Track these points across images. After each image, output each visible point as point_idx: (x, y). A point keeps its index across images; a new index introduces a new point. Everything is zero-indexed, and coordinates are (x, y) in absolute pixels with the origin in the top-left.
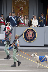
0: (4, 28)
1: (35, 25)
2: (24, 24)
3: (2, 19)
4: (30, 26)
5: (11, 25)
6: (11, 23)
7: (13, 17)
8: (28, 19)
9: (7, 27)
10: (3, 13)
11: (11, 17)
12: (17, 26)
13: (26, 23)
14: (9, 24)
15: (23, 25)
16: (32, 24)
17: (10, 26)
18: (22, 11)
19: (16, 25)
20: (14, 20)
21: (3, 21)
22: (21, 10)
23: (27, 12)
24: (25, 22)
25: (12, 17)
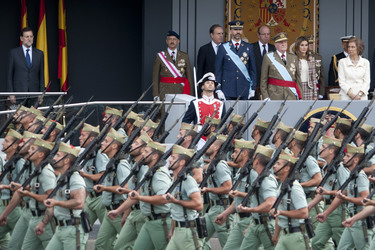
0: (181, 111)
1: (355, 92)
2: (295, 83)
3: (169, 58)
4: (326, 98)
6: (221, 83)
7: (232, 48)
8: (317, 55)
9: (202, 105)
11: (221, 49)
12: (256, 97)
13: (304, 78)
15: (290, 93)
16: (337, 85)
17: (216, 96)
18: (283, 11)
19: (252, 93)
20: (240, 63)
21: (175, 72)
22: (276, 10)
23: (310, 18)
24: (297, 74)
25: (227, 47)
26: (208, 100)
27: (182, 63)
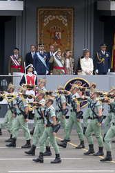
0: (20, 79)
1: (88, 71)
2: (64, 68)
3: (15, 58)
4: (76, 74)
5: (35, 72)
6: (36, 68)
7: (40, 54)
8: (73, 57)
9: (28, 77)
10: (17, 47)
11: (36, 55)
12: (49, 74)
13: (68, 66)
14: (31, 69)
15: (62, 72)
16: (81, 69)
17: (33, 73)
18: (59, 40)
19: (47, 72)
20: (43, 60)
21: (17, 63)
22: (57, 39)
23: (70, 43)
25: (38, 54)
26: (30, 75)
27: (20, 60)
